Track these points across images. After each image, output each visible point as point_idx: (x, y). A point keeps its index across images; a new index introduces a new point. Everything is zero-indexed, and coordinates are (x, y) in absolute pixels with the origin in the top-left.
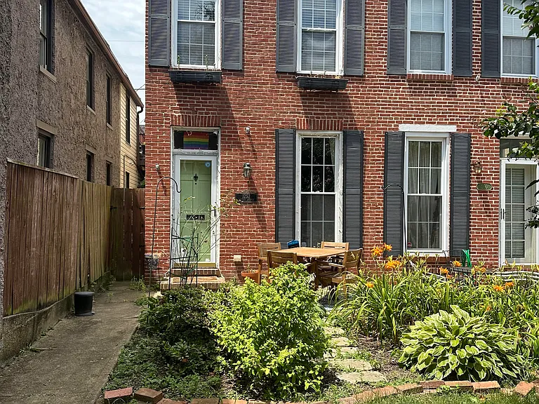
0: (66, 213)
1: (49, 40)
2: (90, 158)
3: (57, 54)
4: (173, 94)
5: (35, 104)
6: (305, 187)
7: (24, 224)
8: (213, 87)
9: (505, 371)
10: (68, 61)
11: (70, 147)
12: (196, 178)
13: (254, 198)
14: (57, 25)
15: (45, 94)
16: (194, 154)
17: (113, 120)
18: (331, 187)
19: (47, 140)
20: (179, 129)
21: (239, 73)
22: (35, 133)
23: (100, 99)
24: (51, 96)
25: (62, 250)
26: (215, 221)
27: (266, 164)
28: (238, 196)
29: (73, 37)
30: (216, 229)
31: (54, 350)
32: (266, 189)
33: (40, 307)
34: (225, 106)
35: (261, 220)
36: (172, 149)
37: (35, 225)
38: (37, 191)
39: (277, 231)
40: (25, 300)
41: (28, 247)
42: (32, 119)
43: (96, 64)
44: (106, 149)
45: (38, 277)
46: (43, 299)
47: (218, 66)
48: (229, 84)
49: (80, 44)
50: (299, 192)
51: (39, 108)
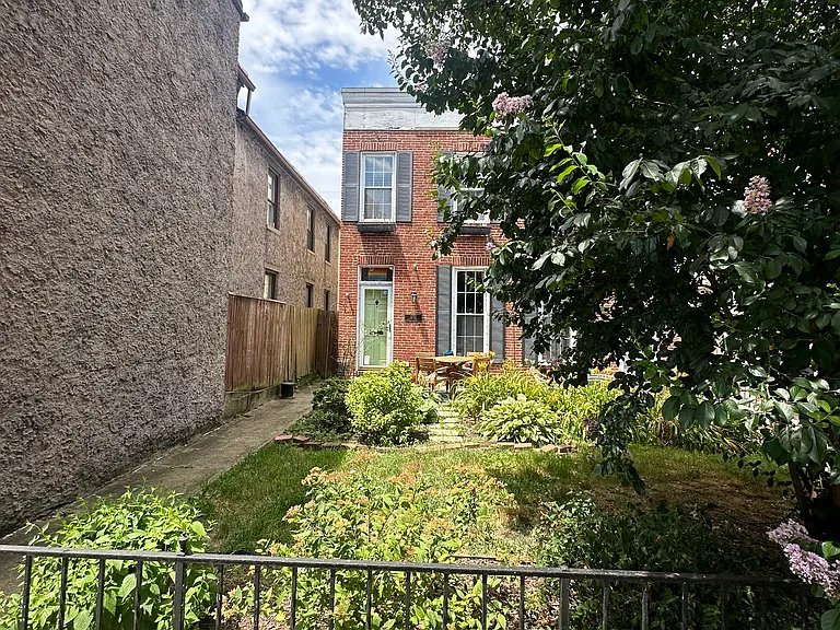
0: (276, 327)
1: (276, 205)
2: (310, 287)
3: (281, 215)
4: (360, 241)
5: (263, 251)
6: (460, 309)
7: (242, 333)
8: (389, 234)
9: (542, 438)
10: (291, 219)
11: (292, 280)
12: (377, 302)
13: (419, 318)
14: (282, 194)
15: (271, 244)
16: (375, 285)
17: (331, 258)
18: (480, 310)
19: (273, 276)
20: (365, 266)
21: (409, 223)
22: (263, 272)
23: (320, 244)
24: (276, 245)
25: (272, 353)
26: (390, 334)
27: (428, 292)
28: (407, 317)
29: (296, 202)
30: (390, 342)
31: (260, 416)
32: (428, 312)
33: (254, 389)
34: (398, 248)
35: (425, 336)
36: (359, 282)
37: (250, 334)
38: (252, 312)
39: (437, 344)
40: (242, 384)
41: (244, 348)
42: (261, 262)
43: (316, 218)
44: (324, 280)
45: (253, 369)
46: (256, 384)
47: (393, 219)
48: (401, 232)
49: (302, 204)
50: (455, 313)
51: (266, 255)
